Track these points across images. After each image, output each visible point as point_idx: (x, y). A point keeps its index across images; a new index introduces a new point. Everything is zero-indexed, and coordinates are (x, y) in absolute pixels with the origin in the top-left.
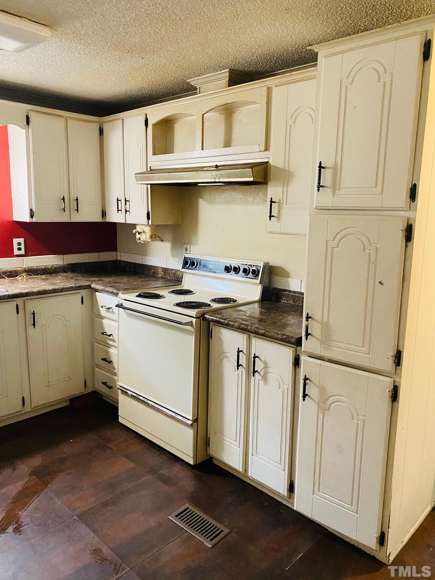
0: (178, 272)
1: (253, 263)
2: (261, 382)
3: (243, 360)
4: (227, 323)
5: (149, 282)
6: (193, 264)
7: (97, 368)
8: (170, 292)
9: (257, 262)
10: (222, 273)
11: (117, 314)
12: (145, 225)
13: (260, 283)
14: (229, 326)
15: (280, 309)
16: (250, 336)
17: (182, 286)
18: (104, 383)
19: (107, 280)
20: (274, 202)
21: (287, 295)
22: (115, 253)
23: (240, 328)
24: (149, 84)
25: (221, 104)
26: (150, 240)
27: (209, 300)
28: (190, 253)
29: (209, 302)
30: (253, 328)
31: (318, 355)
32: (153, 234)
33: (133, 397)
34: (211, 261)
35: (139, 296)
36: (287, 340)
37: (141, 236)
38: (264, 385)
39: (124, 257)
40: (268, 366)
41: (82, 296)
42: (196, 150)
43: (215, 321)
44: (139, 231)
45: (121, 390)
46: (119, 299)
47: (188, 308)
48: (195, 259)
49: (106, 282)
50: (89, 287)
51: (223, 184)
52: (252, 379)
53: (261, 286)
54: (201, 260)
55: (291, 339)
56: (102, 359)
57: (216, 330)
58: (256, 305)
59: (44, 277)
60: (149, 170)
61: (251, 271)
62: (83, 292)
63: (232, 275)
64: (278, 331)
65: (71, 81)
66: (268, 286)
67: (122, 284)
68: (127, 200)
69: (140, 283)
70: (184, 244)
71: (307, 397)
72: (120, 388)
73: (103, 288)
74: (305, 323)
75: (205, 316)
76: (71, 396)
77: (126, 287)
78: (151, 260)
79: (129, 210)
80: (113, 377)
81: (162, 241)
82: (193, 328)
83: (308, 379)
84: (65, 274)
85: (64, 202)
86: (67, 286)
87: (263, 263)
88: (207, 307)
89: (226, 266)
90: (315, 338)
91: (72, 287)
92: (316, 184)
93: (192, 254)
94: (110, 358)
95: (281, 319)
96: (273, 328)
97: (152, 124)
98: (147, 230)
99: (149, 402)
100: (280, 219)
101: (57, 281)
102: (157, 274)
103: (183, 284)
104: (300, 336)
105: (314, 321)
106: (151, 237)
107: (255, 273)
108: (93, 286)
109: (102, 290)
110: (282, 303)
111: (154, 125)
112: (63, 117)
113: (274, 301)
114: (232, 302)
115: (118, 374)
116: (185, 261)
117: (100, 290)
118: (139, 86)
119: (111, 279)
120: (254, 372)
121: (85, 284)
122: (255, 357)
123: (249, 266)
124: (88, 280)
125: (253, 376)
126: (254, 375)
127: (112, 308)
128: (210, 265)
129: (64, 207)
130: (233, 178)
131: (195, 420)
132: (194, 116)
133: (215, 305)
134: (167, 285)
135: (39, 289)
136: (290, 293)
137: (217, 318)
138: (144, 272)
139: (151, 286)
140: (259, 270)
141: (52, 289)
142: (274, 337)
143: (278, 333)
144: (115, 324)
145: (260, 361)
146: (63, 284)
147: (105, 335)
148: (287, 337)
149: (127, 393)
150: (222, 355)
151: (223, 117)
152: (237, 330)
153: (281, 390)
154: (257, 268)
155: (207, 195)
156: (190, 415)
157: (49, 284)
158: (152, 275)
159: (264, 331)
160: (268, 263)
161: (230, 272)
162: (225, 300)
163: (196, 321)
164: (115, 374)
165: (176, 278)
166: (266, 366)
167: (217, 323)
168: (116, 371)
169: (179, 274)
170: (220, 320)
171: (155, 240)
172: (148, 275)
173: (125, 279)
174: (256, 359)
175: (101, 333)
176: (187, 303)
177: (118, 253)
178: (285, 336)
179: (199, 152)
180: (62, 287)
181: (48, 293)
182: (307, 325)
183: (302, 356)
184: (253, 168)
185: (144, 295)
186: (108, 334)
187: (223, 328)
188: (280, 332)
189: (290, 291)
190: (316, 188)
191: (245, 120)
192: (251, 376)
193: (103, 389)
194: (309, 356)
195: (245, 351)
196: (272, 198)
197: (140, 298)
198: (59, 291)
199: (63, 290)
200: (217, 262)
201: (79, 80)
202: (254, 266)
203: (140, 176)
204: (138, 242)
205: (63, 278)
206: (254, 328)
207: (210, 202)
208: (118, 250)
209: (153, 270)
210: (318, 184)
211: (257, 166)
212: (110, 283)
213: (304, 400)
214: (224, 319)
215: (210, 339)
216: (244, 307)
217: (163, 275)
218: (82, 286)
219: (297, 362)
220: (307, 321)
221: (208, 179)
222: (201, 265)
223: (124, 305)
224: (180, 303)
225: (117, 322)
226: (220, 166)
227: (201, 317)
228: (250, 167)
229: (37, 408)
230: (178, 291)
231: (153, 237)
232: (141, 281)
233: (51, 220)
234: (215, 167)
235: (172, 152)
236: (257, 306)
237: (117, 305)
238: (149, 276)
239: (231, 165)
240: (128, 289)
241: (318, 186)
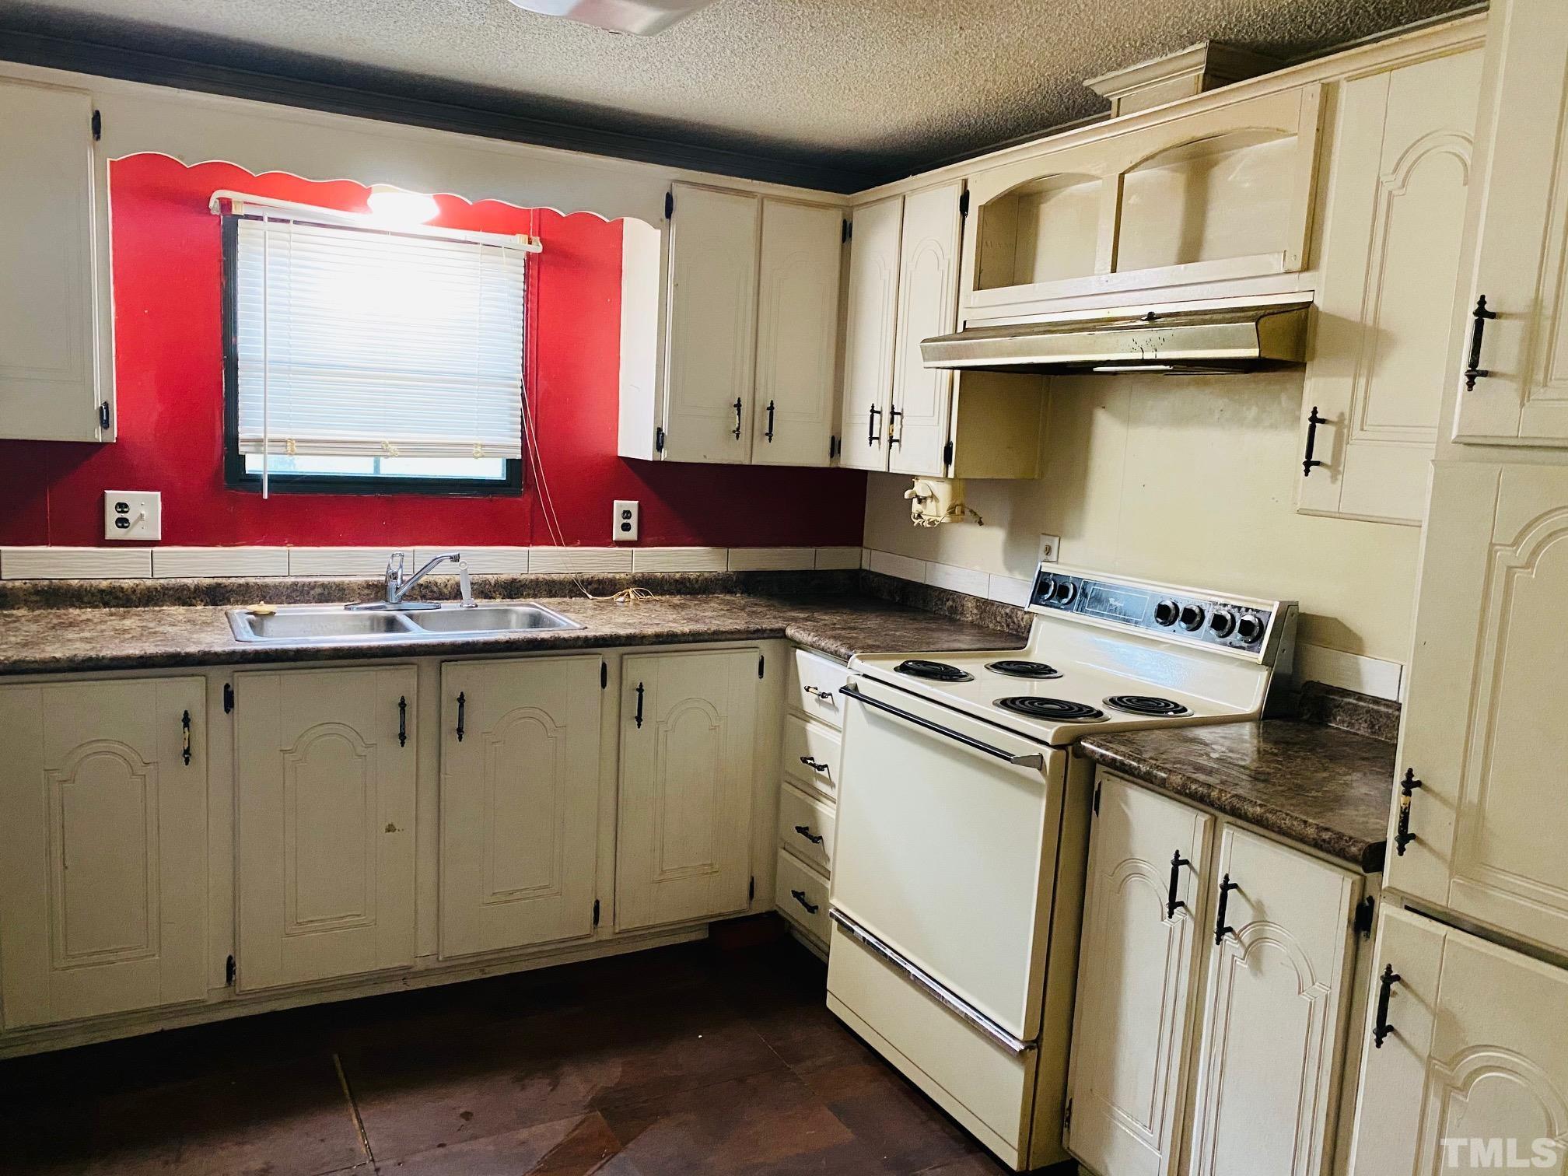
0: (1019, 613)
1: (1245, 601)
2: (1242, 965)
3: (1189, 888)
4: (1148, 773)
5: (936, 635)
6: (1062, 591)
7: (783, 851)
8: (988, 666)
9: (1260, 600)
10: (1148, 626)
11: (843, 712)
12: (938, 479)
13: (1265, 663)
14: (1152, 783)
15: (1323, 746)
16: (1215, 819)
17: (1028, 653)
18: (798, 895)
19: (827, 618)
20: (1323, 421)
21: (1351, 706)
22: (857, 550)
23: (1187, 791)
24: (980, 100)
25: (1177, 142)
26: (946, 520)
27: (1103, 698)
28: (1057, 562)
29: (1098, 706)
30: (1229, 795)
31: (1439, 908)
32: (958, 502)
33: (866, 944)
34: (1117, 588)
35: (903, 669)
36: (1336, 845)
37: (925, 508)
38: (1251, 978)
39: (879, 561)
40: (1269, 920)
41: (763, 657)
42: (1095, 272)
43: (1111, 763)
44: (921, 494)
45: (838, 920)
46: (850, 673)
47: (1037, 718)
48: (1071, 579)
49: (825, 625)
50: (779, 634)
51: (1168, 367)
52: (1212, 951)
53: (1266, 673)
54: (1086, 583)
55: (1349, 846)
56: (799, 829)
57: (1111, 787)
58: (1247, 730)
59: (677, 600)
60: (960, 329)
61: (1238, 624)
62: (765, 647)
63: (1178, 636)
64: (1308, 814)
65: (778, 102)
66: (1291, 673)
67: (863, 634)
68: (895, 411)
69: (909, 635)
70: (1042, 536)
71: (1389, 1034)
72: (837, 914)
73: (815, 639)
74: (1399, 800)
75: (1082, 743)
76: (712, 917)
77: (870, 642)
78: (947, 574)
79: (898, 438)
80: (822, 880)
81: (979, 523)
82: (1044, 774)
83: (1397, 978)
84: (728, 597)
85: (739, 414)
86: (727, 628)
87: (1277, 604)
88: (1093, 720)
89: (1160, 606)
90: (1431, 850)
91: (739, 631)
92: (1464, 367)
93: (1063, 564)
94: (817, 828)
95: (1325, 778)
96: (1292, 805)
97: (980, 206)
98: (943, 491)
99: (909, 967)
100: (1339, 472)
101: (706, 614)
102: (961, 613)
103: (1029, 648)
104: (1381, 840)
105: (1431, 799)
106: (951, 511)
107: (1251, 632)
108: (789, 632)
109: (812, 646)
110: (1333, 731)
111: (984, 209)
112: (754, 197)
113: (1307, 721)
114: (1171, 713)
115: (834, 875)
116: (1041, 582)
117: (806, 644)
118: (952, 105)
119: (838, 618)
120: (1222, 930)
121: (772, 626)
122: (1227, 886)
123: (1233, 611)
124: (780, 617)
125: (1218, 943)
126: (1219, 941)
127: (831, 695)
128: (1113, 599)
129: (737, 425)
130: (1196, 348)
131: (1033, 1041)
132: (1098, 178)
133: (1117, 717)
134: (982, 646)
135: (658, 629)
136: (1361, 703)
137: (1116, 754)
138: (927, 606)
139: (938, 646)
140: (1264, 623)
141: (690, 632)
142: (1294, 833)
143: (1305, 822)
144: (836, 738)
145: (1243, 900)
146: (718, 622)
147: (810, 764)
148: (1334, 836)
149: (853, 931)
150: (1126, 867)
151: (1180, 179)
152: (1177, 796)
153: (1306, 998)
154: (1259, 619)
155: (1121, 398)
156: (1018, 1026)
157: (684, 619)
158: (946, 616)
159: (1263, 811)
160: (1297, 604)
161: (1172, 623)
162: (1149, 705)
163: (1053, 758)
164: (827, 874)
165: (1011, 629)
166: (1262, 919)
167: (1116, 768)
168: (830, 867)
169: (1022, 619)
170: (1127, 761)
171: (962, 520)
172: (937, 616)
173: (873, 622)
174: (1231, 892)
175: (801, 758)
176: (1032, 700)
177: (864, 551)
178: (1330, 833)
179: (1104, 278)
180: (713, 628)
181: (680, 642)
182: (1404, 807)
183: (1381, 904)
184: (1262, 321)
185: (916, 667)
186: (818, 762)
187: (1135, 787)
188: (1314, 818)
189: (1361, 697)
190: (1463, 379)
191: (1247, 185)
192: (1211, 944)
193: (793, 909)
194: (1407, 908)
195: (1196, 864)
196: (1315, 408)
197: (905, 675)
198: (706, 637)
199: (716, 637)
200: (1136, 592)
201: (797, 99)
202: (1247, 609)
203: (933, 346)
204: (915, 525)
205: (721, 607)
206: (1231, 797)
207: (1129, 420)
208: (865, 544)
209: (950, 603)
210: (1470, 366)
211: (1273, 314)
212: (834, 629)
213: (1379, 1043)
214: (1139, 761)
215: (1094, 812)
216: (1206, 731)
217: (978, 616)
218: (763, 631)
219: (1363, 920)
220: (1407, 793)
221: (1123, 351)
222: (1086, 596)
223: (862, 691)
224: (1013, 700)
225: (840, 732)
226: (1160, 316)
227: (1071, 747)
228: (1253, 316)
229: (628, 935)
230: (1012, 667)
231: (958, 510)
232: (916, 629)
233: (705, 457)
234: (1145, 320)
235: (1029, 280)
236: (1251, 733)
237: (844, 688)
238: (939, 619)
239: (1196, 313)
240: (878, 647)
241: (1468, 371)
